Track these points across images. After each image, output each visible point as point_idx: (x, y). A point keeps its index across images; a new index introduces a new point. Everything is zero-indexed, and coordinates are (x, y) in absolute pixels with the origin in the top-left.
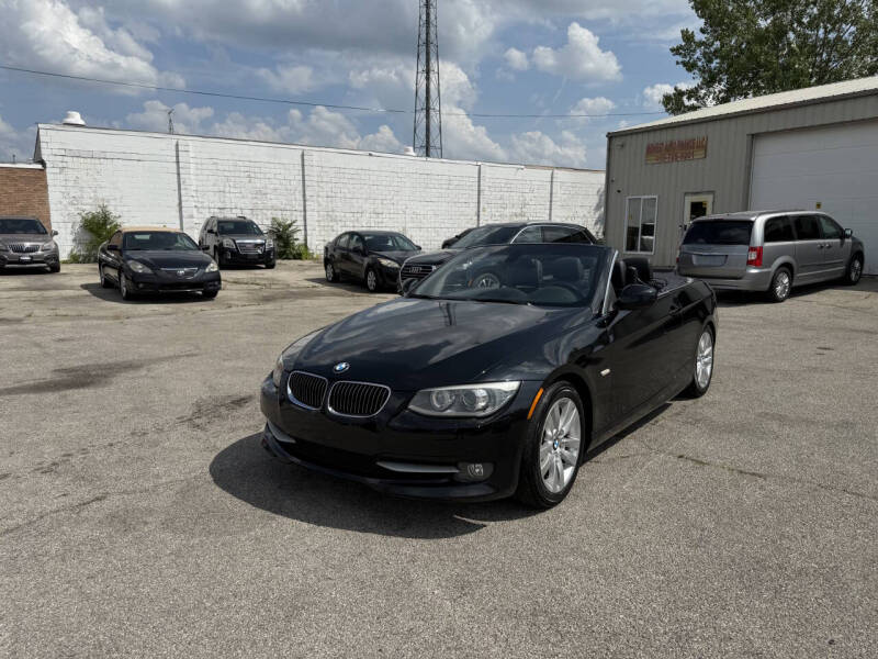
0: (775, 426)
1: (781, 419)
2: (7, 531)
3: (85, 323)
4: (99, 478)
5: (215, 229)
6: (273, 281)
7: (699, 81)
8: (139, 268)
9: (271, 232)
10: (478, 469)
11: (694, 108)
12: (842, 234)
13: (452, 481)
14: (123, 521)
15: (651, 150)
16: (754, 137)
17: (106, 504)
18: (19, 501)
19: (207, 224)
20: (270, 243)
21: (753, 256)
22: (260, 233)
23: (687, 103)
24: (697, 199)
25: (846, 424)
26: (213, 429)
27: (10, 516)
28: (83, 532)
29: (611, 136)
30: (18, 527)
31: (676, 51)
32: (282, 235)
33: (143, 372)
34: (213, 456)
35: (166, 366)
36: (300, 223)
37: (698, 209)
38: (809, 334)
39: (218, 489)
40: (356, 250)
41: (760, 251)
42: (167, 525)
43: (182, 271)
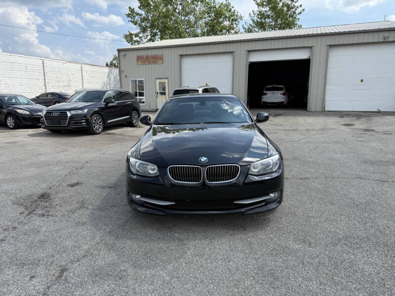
7: (139, 30)
11: (138, 42)
13: (267, 202)
15: (139, 58)
16: (181, 56)
23: (135, 39)
24: (161, 81)
29: (119, 51)
31: (128, 16)
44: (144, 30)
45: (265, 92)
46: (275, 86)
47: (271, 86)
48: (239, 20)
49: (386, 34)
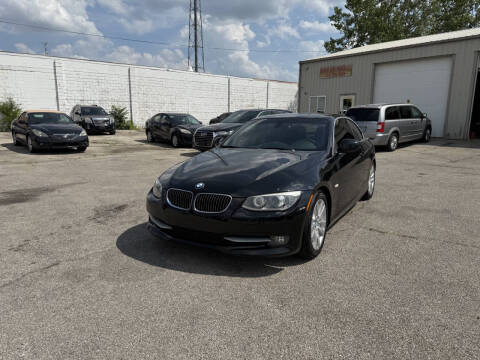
0: (412, 213)
1: (414, 209)
2: (4, 286)
3: (10, 166)
4: (52, 253)
5: (80, 112)
6: (117, 142)
7: (343, 35)
8: (40, 134)
9: (112, 114)
10: (281, 240)
11: (340, 50)
12: (421, 116)
13: (267, 246)
14: (75, 276)
15: (323, 71)
16: (376, 64)
17: (61, 267)
18: (6, 268)
19: (74, 109)
20: (112, 120)
21: (380, 127)
22: (106, 114)
23: (337, 47)
24: (346, 97)
25: (447, 211)
26: (110, 223)
27: (3, 277)
28: (53, 283)
29: (301, 63)
30: (11, 282)
31: (331, 18)
32: (118, 115)
33: (56, 193)
34: (116, 238)
35: (68, 190)
36: (128, 109)
37: (347, 103)
38: (411, 167)
39: (125, 256)
40: (164, 124)
41: (383, 124)
42: (102, 276)
43: (66, 136)
44: (350, 34)
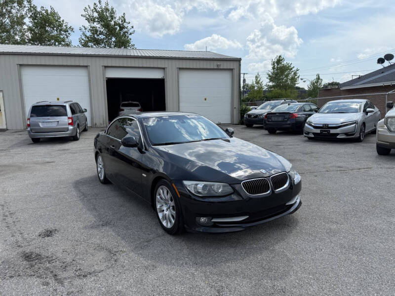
16: (20, 65)
21: (71, 121)
41: (72, 118)
45: (122, 108)
46: (130, 102)
47: (126, 102)
48: (70, 32)
49: (219, 63)
